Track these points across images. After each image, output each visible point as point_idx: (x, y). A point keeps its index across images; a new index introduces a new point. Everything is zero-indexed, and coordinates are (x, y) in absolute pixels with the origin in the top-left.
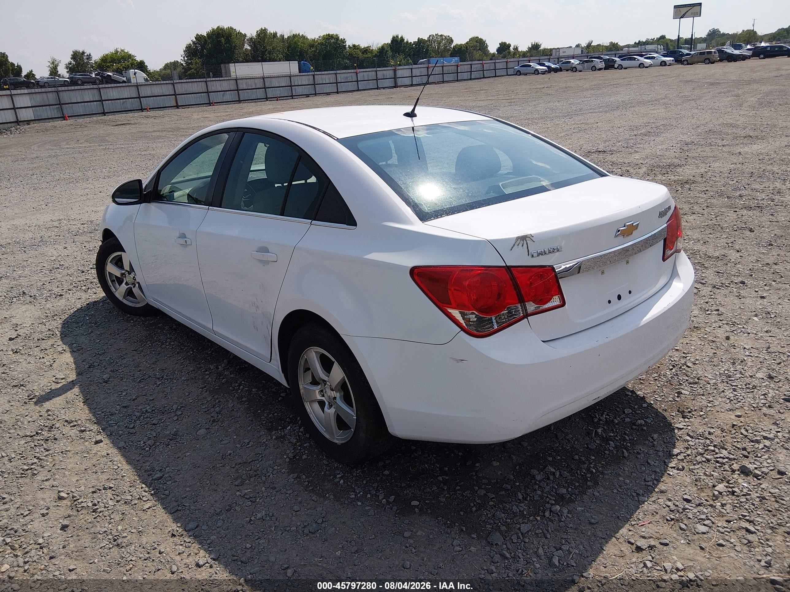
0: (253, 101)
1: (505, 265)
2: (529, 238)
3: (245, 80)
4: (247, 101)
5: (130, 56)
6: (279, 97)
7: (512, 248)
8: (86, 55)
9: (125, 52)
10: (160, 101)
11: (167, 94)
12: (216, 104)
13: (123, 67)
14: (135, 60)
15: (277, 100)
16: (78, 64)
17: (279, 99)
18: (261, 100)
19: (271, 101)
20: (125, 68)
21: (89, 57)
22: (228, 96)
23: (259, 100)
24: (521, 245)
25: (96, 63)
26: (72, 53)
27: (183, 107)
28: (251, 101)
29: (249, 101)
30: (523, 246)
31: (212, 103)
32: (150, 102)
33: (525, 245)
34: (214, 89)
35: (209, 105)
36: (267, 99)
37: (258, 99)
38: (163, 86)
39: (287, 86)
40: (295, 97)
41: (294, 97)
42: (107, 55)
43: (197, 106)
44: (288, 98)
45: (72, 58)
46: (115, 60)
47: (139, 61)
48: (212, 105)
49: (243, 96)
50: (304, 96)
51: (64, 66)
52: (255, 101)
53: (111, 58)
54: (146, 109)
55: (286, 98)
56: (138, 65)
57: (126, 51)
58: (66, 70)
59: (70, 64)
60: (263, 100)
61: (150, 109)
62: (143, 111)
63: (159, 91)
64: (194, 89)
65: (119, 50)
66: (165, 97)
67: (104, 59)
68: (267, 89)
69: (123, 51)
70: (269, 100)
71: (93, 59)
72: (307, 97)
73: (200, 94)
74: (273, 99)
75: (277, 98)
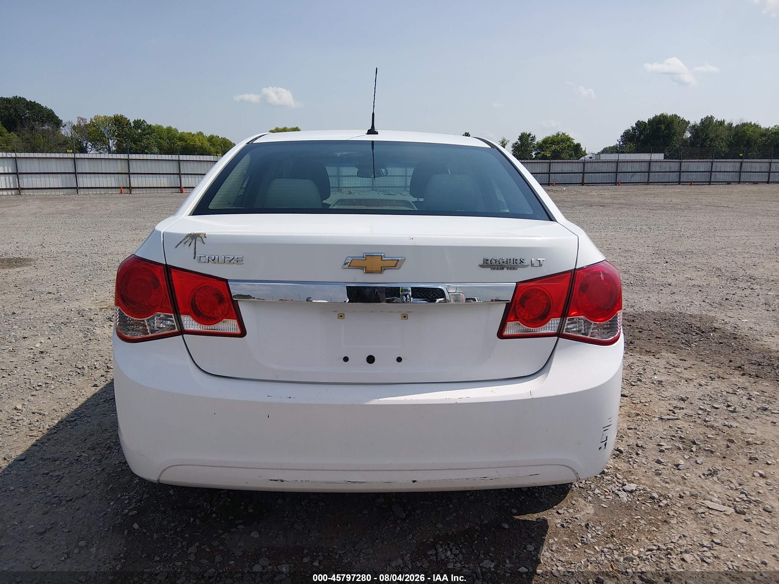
0: (663, 184)
1: (165, 263)
2: (201, 238)
3: (660, 163)
4: (656, 184)
5: (569, 139)
6: (693, 182)
7: (178, 245)
8: (531, 136)
9: (565, 136)
10: (567, 178)
11: (576, 172)
12: (622, 184)
13: (560, 149)
14: (573, 143)
15: (691, 185)
16: (522, 144)
17: (693, 184)
18: (673, 184)
19: (684, 185)
20: (562, 149)
21: (533, 139)
22: (637, 178)
23: (670, 184)
24: (188, 243)
25: (538, 144)
26: (520, 135)
27: (588, 185)
28: (660, 184)
29: (658, 184)
30: (190, 245)
31: (618, 183)
32: (558, 178)
33: (193, 245)
34: (624, 170)
35: (615, 184)
36: (679, 183)
37: (669, 182)
38: (574, 164)
39: (707, 172)
40: (714, 183)
41: (712, 183)
42: (549, 138)
43: (602, 185)
44: (705, 183)
45: (519, 139)
46: (554, 142)
47: (576, 143)
48: (618, 184)
49: (652, 179)
50: (725, 183)
51: (511, 145)
52: (665, 184)
53: (552, 140)
54: (552, 184)
55: (702, 183)
56: (574, 147)
57: (566, 134)
58: (512, 149)
59: (516, 144)
60: (675, 184)
61: (555, 184)
62: (549, 186)
63: (569, 169)
64: (603, 169)
65: (561, 133)
66: (573, 174)
67: (545, 141)
68: (682, 173)
69: (563, 134)
70: (681, 184)
71: (536, 141)
72: (728, 184)
73: (608, 174)
74: (687, 184)
75: (691, 183)
